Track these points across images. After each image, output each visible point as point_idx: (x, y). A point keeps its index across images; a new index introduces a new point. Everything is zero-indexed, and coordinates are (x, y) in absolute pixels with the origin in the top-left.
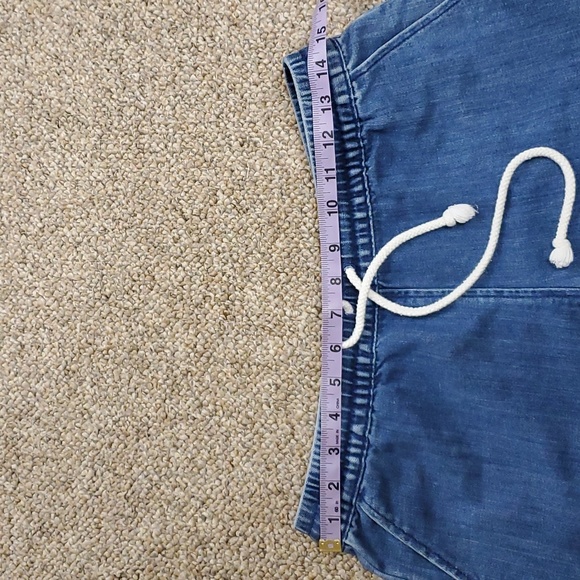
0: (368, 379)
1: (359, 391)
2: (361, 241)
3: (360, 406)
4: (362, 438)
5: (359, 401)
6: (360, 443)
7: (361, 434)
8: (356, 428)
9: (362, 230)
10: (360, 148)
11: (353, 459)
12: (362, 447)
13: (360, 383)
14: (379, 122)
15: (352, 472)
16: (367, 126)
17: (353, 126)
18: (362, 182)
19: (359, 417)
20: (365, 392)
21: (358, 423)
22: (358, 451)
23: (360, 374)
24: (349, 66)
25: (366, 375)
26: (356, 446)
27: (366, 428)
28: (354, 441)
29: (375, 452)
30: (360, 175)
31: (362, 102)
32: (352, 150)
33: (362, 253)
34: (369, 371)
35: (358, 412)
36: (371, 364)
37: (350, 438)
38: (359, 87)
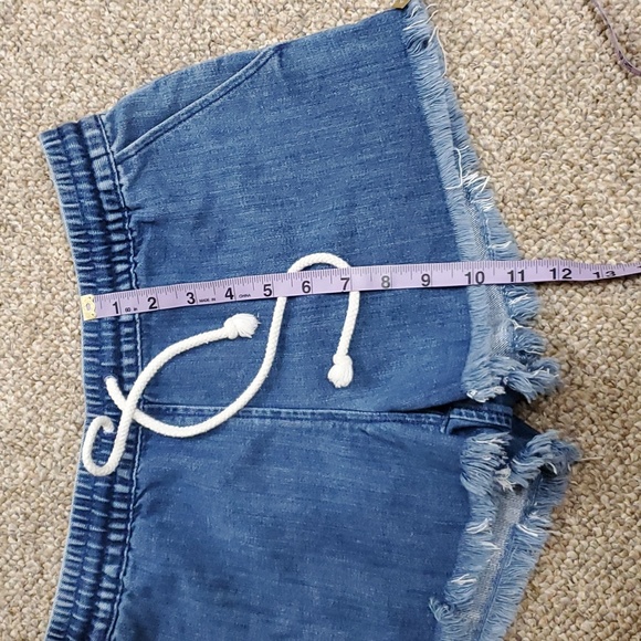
0: (126, 511)
1: (115, 526)
2: (126, 347)
3: (116, 543)
4: (116, 580)
5: (113, 537)
6: (112, 586)
7: (114, 576)
8: (109, 569)
9: (128, 335)
10: (127, 240)
11: (103, 606)
12: (115, 591)
13: (116, 515)
14: (148, 213)
15: (102, 620)
16: (136, 216)
17: (120, 215)
18: (130, 279)
19: (113, 556)
20: (122, 527)
21: (111, 563)
22: (111, 596)
23: (117, 505)
24: (114, 148)
25: (124, 506)
26: (108, 590)
27: (120, 569)
28: (106, 584)
29: (130, 596)
30: (127, 271)
31: (130, 188)
32: (119, 242)
33: (126, 361)
34: (128, 501)
35: (112, 550)
36: (130, 493)
37: (101, 581)
38: (126, 173)
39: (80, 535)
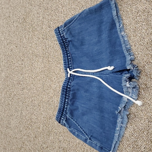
0: (69, 90)
1: (67, 93)
2: (70, 63)
3: (68, 96)
4: (68, 102)
5: (67, 95)
6: (67, 103)
7: (67, 101)
8: (66, 100)
9: (70, 61)
10: (67, 44)
11: (66, 106)
12: (67, 104)
13: (68, 91)
14: (69, 39)
15: (66, 109)
16: (67, 40)
17: (65, 40)
19: (67, 98)
20: (69, 93)
21: (67, 99)
22: (67, 105)
23: (68, 89)
24: (62, 28)
25: (69, 89)
26: (66, 104)
27: (68, 100)
28: (66, 103)
29: (70, 105)
30: (68, 50)
31: (66, 35)
32: (66, 45)
33: (70, 65)
34: (70, 89)
35: (67, 97)
36: (70, 87)
37: (65, 102)
38: (65, 32)
39: (62, 94)
